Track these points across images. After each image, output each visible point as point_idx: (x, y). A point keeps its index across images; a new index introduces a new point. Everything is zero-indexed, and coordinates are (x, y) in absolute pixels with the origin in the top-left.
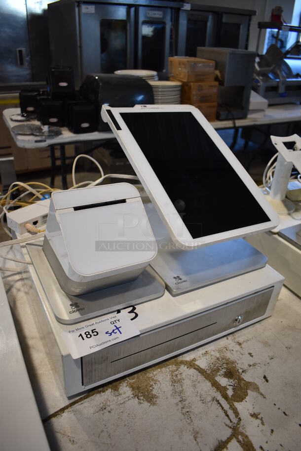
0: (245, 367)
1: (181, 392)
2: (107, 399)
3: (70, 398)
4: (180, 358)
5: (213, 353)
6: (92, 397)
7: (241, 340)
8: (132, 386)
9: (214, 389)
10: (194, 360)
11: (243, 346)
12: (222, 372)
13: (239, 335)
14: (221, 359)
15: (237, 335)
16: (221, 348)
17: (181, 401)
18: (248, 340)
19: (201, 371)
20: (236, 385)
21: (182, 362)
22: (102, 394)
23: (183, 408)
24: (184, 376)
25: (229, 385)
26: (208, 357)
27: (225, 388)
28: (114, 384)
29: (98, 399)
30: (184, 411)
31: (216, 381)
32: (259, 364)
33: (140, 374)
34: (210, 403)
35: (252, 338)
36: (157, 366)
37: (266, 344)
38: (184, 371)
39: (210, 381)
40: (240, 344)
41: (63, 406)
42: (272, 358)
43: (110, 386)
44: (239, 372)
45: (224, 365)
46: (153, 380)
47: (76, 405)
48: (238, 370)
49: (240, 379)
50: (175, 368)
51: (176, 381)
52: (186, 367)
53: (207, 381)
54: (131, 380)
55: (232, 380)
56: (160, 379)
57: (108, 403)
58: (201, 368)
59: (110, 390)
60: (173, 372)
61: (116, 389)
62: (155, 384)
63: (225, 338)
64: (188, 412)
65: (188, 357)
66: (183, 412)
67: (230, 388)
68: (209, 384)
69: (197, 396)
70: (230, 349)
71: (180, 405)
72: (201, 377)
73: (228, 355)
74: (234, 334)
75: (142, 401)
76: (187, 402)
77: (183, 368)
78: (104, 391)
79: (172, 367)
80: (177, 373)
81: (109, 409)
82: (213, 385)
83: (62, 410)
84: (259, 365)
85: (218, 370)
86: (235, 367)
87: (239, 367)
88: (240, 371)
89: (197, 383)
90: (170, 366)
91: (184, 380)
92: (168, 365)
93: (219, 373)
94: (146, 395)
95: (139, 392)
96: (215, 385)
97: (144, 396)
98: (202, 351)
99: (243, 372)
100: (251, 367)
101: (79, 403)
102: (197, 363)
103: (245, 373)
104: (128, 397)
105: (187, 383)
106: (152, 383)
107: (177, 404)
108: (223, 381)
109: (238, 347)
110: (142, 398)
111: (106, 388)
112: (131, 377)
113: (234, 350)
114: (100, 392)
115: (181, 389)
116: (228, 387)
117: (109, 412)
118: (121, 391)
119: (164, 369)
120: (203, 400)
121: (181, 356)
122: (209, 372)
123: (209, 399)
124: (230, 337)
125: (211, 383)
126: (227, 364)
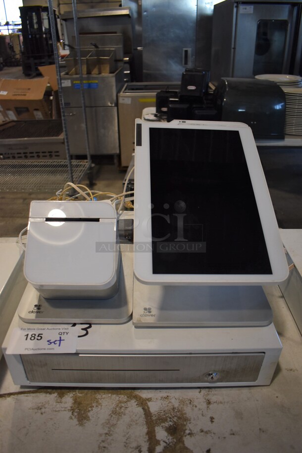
0: (196, 430)
1: (114, 425)
2: (48, 401)
3: (22, 387)
4: (137, 392)
5: (173, 401)
6: (38, 394)
7: (214, 399)
8: (76, 399)
9: (145, 438)
10: (150, 400)
11: (211, 406)
12: (166, 424)
13: (216, 393)
14: (176, 410)
15: (213, 391)
16: (184, 399)
17: (106, 434)
18: (221, 403)
19: (147, 413)
20: (171, 444)
21: (136, 397)
22: (48, 395)
23: (103, 441)
24: (127, 412)
25: (164, 441)
26: (166, 402)
27: (158, 443)
28: (63, 391)
29: (42, 397)
30: (103, 444)
31: (154, 430)
32: (214, 433)
33: (90, 391)
34: (130, 450)
35: (228, 402)
36: (110, 391)
37: (239, 415)
38: (132, 406)
39: (148, 428)
40: (209, 403)
41: (12, 392)
42: (233, 434)
43: (59, 391)
44: (184, 433)
45: (176, 418)
46: (97, 402)
47: (22, 395)
48: (186, 430)
49: (180, 441)
50: (125, 400)
51: (117, 413)
52: (136, 403)
53: (145, 427)
54: (78, 394)
55: (170, 438)
56: (103, 404)
57: (46, 406)
58: (149, 411)
59: (56, 394)
60: (121, 402)
61: (61, 396)
62: (96, 406)
63: (199, 390)
64: (104, 447)
65: (144, 394)
66: (101, 445)
67: (163, 444)
68: (145, 430)
69: (124, 436)
70: (195, 403)
71: (103, 437)
72: (142, 420)
73: (188, 411)
74: (211, 390)
75: (73, 417)
76: (110, 438)
77: (133, 403)
78: (50, 393)
79: (123, 398)
80: (123, 405)
81: (43, 410)
82: (148, 433)
83: (10, 394)
84: (213, 435)
85: (164, 420)
86: (185, 425)
87: (190, 427)
88: (187, 432)
89: (134, 423)
90: (123, 396)
91: (125, 415)
92: (121, 394)
93: (164, 424)
94: (81, 413)
95: (78, 407)
96: (151, 435)
97: (79, 414)
98: (164, 393)
99: (189, 434)
100: (202, 433)
101: (26, 395)
102: (149, 404)
103: (191, 437)
104: (66, 408)
105: (126, 419)
106: (94, 405)
107: (101, 435)
108: (161, 434)
109: (205, 405)
110: (76, 414)
111: (54, 390)
112: (80, 391)
113: (198, 406)
114: (46, 393)
115: (115, 422)
116: (162, 443)
117: (42, 413)
118: (64, 400)
119: (115, 396)
120: (127, 443)
121: (139, 391)
122: (154, 418)
123: (134, 445)
124: (203, 391)
125: (148, 431)
126: (179, 418)
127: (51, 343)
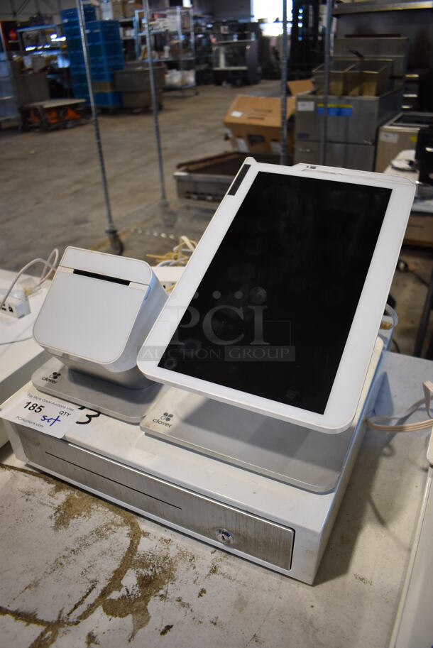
0: (173, 595)
1: (87, 545)
2: (41, 490)
3: (27, 465)
4: (139, 521)
5: (172, 548)
6: (37, 478)
7: (224, 568)
8: (70, 499)
9: (110, 575)
10: (146, 534)
11: (213, 576)
12: (144, 572)
13: (232, 562)
14: (167, 561)
15: (231, 560)
16: (187, 552)
17: (73, 551)
18: (230, 578)
19: (132, 549)
20: (132, 597)
21: (133, 525)
22: (46, 483)
23: (64, 557)
24: (112, 537)
25: (127, 589)
26: (163, 546)
27: (119, 587)
28: (64, 485)
29: (39, 483)
30: (62, 560)
31: (126, 572)
32: (191, 610)
33: (90, 497)
34: (85, 580)
35: (239, 581)
36: (111, 506)
37: (241, 604)
38: (122, 533)
39: (121, 566)
40: (214, 570)
41: (15, 466)
42: (215, 624)
43: (59, 483)
44: (158, 591)
45: (160, 569)
46: (89, 512)
47: (23, 473)
48: (162, 589)
49: (146, 598)
50: (119, 523)
51: (99, 533)
52: (129, 532)
53: (119, 563)
54: (76, 495)
55: (137, 589)
56: (93, 517)
57: (36, 494)
58: (136, 547)
59: (53, 486)
60: (113, 523)
61: (58, 489)
62: (85, 516)
63: (213, 549)
64: (61, 564)
65: (144, 526)
66: (59, 560)
67: (123, 592)
68: (116, 566)
69: (89, 562)
70: (196, 564)
71: (66, 553)
72: (121, 554)
73: (181, 569)
74: (228, 556)
75: (54, 517)
76: (74, 557)
77: (126, 530)
78: (49, 482)
79: (119, 519)
80: (113, 527)
81: (30, 497)
82: (115, 572)
83: (12, 468)
84: (189, 611)
85: (145, 566)
86: (164, 583)
87: (169, 588)
88: (162, 592)
89: (110, 553)
90: (120, 517)
91: (107, 539)
92: (119, 514)
93: (141, 570)
94: (63, 517)
95: (65, 509)
96: (119, 574)
97: (62, 516)
98: (167, 535)
99: (162, 596)
100: (177, 603)
101: (26, 474)
102: (143, 539)
103: (161, 600)
104: (54, 504)
105: (105, 544)
106: (83, 513)
107: (67, 549)
108: (130, 580)
109: (207, 571)
110: (58, 515)
111: (55, 481)
112: (80, 492)
113: (197, 569)
114: (46, 480)
115: (90, 542)
116: (123, 590)
117: (27, 500)
118: (57, 495)
119: (111, 513)
120: (86, 571)
121: (142, 519)
122: (135, 558)
123: (92, 577)
124: (218, 553)
125: (118, 569)
126: (164, 572)
127: (45, 419)
